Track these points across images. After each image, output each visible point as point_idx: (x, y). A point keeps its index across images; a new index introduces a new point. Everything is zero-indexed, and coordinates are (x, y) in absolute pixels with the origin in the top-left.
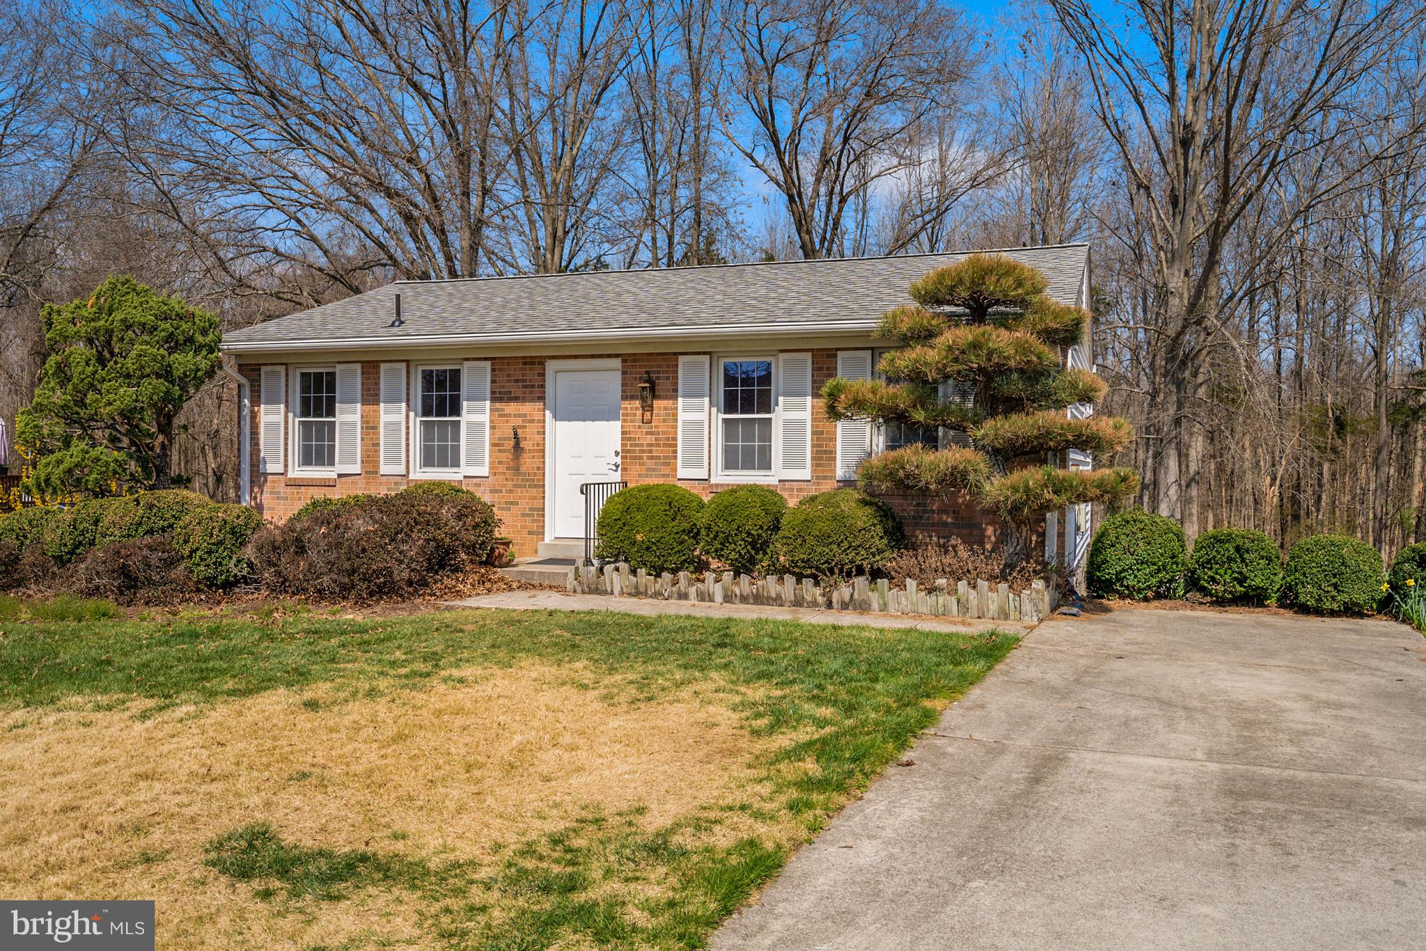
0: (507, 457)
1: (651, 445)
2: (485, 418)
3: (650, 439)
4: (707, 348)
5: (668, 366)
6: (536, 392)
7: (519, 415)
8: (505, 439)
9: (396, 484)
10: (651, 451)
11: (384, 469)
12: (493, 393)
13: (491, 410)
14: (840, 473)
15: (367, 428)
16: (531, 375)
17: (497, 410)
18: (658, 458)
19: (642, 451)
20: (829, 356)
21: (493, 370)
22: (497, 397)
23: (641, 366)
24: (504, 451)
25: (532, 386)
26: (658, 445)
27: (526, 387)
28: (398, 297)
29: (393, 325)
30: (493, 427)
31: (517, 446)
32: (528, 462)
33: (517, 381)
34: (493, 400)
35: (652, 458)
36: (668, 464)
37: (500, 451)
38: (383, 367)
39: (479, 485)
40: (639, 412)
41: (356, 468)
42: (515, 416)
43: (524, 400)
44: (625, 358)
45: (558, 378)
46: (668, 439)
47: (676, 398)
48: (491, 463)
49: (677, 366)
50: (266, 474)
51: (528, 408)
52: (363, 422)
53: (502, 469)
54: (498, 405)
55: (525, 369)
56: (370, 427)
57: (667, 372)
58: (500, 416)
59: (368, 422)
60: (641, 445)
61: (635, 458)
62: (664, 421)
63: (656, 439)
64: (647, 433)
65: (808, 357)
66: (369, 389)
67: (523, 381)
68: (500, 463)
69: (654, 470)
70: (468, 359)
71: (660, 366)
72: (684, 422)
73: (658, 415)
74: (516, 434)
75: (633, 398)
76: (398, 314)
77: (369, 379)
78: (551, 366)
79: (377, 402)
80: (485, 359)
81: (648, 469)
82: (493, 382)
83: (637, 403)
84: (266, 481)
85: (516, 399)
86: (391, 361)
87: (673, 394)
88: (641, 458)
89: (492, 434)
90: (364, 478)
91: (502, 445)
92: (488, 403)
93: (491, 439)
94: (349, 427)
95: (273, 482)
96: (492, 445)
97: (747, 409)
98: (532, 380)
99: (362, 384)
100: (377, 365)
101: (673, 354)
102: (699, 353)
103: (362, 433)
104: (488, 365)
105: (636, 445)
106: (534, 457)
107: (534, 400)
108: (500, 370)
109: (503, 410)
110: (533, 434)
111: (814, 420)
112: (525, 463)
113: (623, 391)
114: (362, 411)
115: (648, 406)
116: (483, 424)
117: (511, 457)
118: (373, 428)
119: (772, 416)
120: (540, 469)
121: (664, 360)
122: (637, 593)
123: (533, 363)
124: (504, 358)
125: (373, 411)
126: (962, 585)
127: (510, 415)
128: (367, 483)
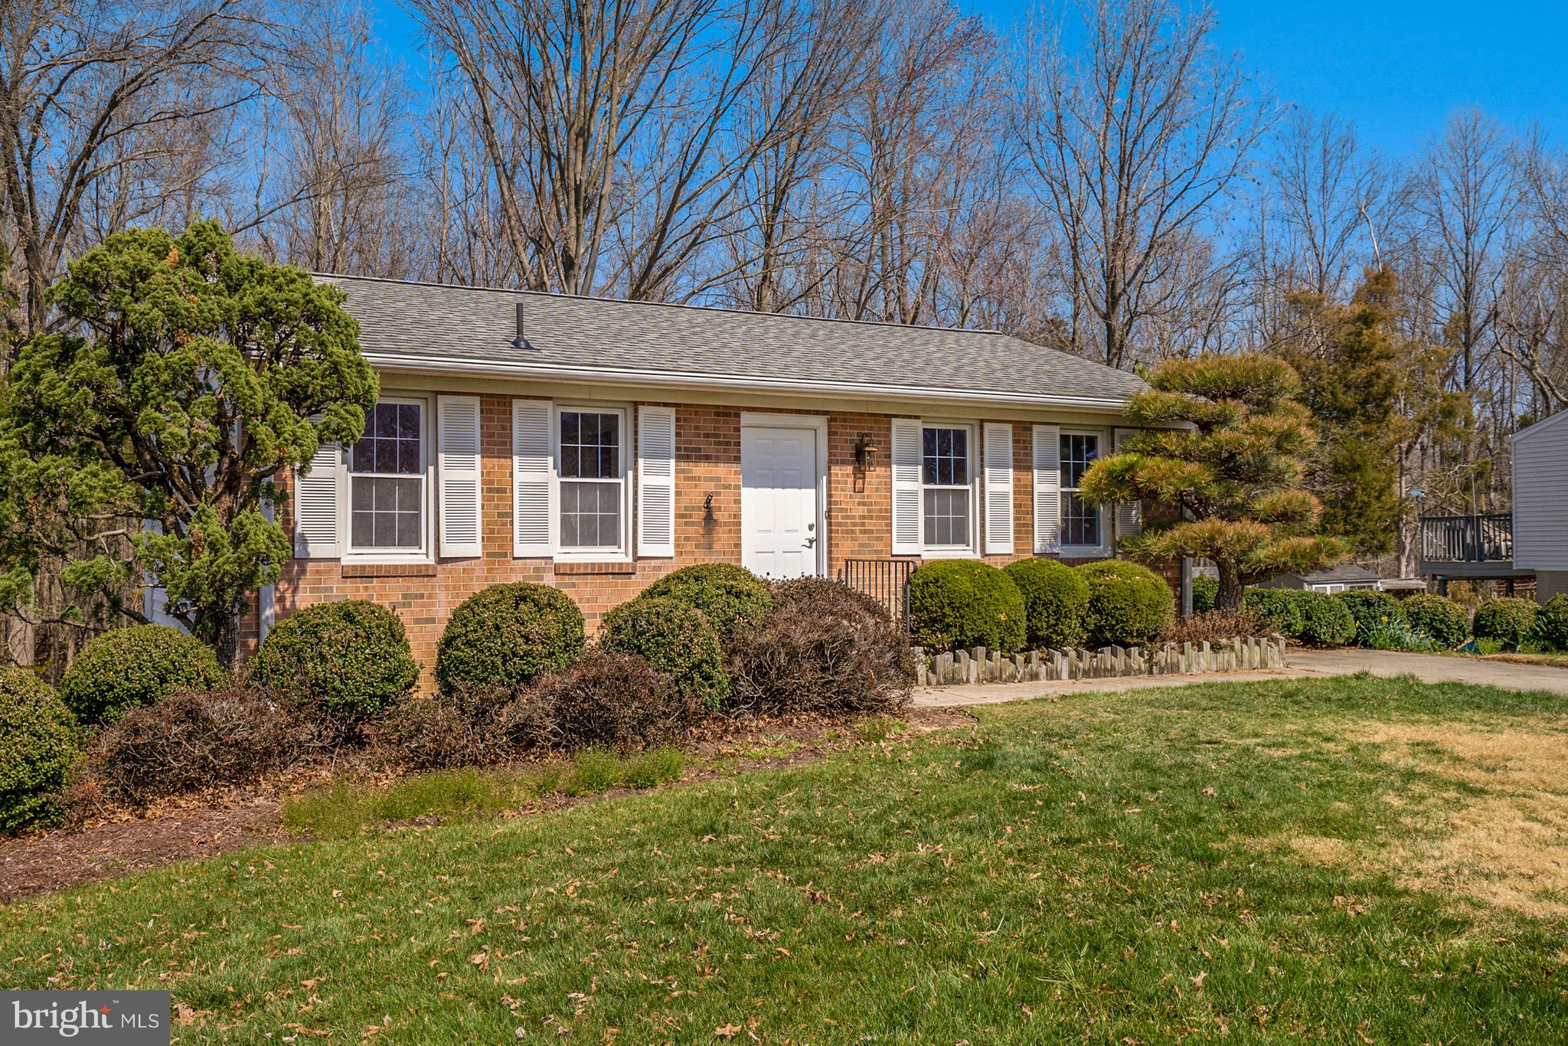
0: (696, 531)
1: (864, 517)
2: (669, 481)
3: (862, 511)
4: (910, 410)
5: (880, 429)
6: (728, 449)
7: (712, 479)
8: (693, 508)
9: (537, 570)
10: (863, 524)
11: (520, 550)
12: (678, 449)
13: (677, 472)
14: (1038, 546)
15: (490, 490)
16: (725, 429)
17: (683, 471)
18: (871, 531)
19: (855, 525)
20: (1024, 429)
21: (678, 420)
22: (685, 454)
23: (852, 427)
24: (693, 524)
25: (728, 444)
26: (871, 518)
27: (719, 443)
28: (519, 307)
29: (516, 344)
30: (678, 494)
31: (709, 519)
32: (722, 536)
33: (707, 436)
34: (679, 458)
35: (864, 532)
36: (878, 539)
37: (686, 524)
38: (517, 405)
39: (659, 568)
40: (851, 480)
41: (475, 549)
42: (706, 479)
43: (717, 460)
44: (833, 417)
45: (752, 433)
46: (880, 510)
47: (890, 465)
48: (677, 539)
49: (889, 429)
50: (304, 561)
51: (721, 470)
52: (483, 482)
53: (690, 547)
54: (683, 465)
55: (717, 422)
56: (497, 491)
57: (878, 435)
58: (687, 479)
59: (491, 482)
60: (853, 517)
61: (847, 532)
62: (877, 490)
63: (869, 511)
64: (859, 504)
65: (1009, 427)
66: (492, 435)
67: (717, 436)
68: (687, 539)
69: (868, 545)
70: (643, 403)
71: (871, 428)
72: (899, 493)
73: (870, 483)
74: (708, 502)
75: (844, 463)
76: (520, 331)
77: (491, 420)
78: (746, 418)
79: (508, 454)
80: (666, 405)
81: (860, 545)
82: (678, 435)
83: (849, 469)
84: (303, 571)
85: (707, 458)
86: (527, 397)
87: (887, 460)
88: (853, 532)
89: (677, 502)
90: (487, 563)
91: (691, 516)
92: (673, 462)
93: (677, 508)
94: (461, 489)
95: (317, 572)
96: (678, 516)
97: (945, 479)
98: (725, 436)
99: (482, 427)
100: (505, 401)
101: (886, 415)
102: (910, 417)
103: (483, 497)
104: (671, 412)
105: (847, 517)
106: (730, 531)
107: (727, 461)
108: (685, 420)
109: (690, 471)
110: (729, 502)
111: (1015, 493)
112: (719, 539)
113: (830, 454)
114: (483, 466)
115: (859, 473)
116: (666, 489)
117: (701, 531)
118: (498, 491)
119: (968, 487)
120: (738, 546)
121: (876, 422)
122: (993, 678)
123: (727, 415)
124: (691, 405)
125: (501, 467)
126: (1237, 642)
127: (699, 479)
128: (490, 570)
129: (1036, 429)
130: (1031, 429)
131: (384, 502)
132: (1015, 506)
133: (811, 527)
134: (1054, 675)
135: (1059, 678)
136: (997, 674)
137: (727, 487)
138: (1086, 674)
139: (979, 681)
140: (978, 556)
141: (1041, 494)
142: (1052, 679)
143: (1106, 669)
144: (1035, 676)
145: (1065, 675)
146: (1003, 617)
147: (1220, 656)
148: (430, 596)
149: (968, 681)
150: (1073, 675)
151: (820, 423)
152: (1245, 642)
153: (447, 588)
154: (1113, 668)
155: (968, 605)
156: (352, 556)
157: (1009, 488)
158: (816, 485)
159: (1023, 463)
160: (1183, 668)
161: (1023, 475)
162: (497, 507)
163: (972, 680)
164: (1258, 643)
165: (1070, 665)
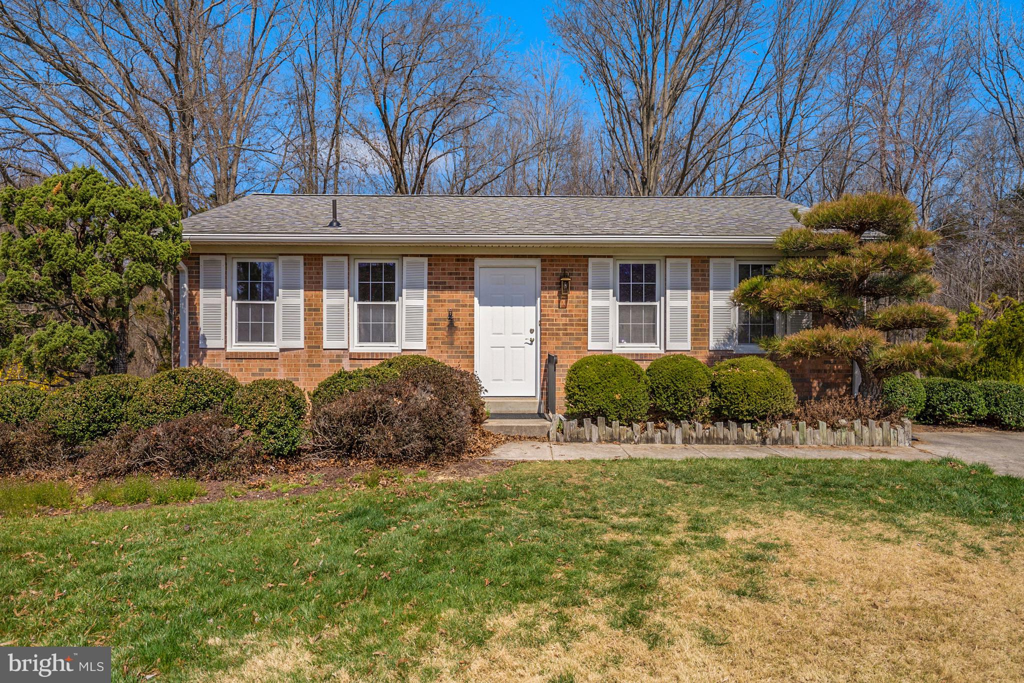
0: (442, 334)
1: (566, 325)
2: (423, 303)
3: (565, 320)
4: (604, 251)
5: (580, 265)
6: (466, 282)
7: (453, 301)
8: (440, 320)
9: (338, 356)
10: (566, 330)
11: (327, 344)
12: (429, 283)
13: (428, 297)
14: (712, 345)
15: (310, 310)
16: (463, 269)
17: (434, 297)
18: (572, 334)
19: (559, 329)
20: (703, 262)
21: (429, 265)
22: (433, 286)
23: (557, 265)
24: (440, 329)
25: (464, 278)
26: (572, 325)
27: (459, 278)
28: (334, 202)
29: (331, 225)
30: (429, 311)
31: (451, 326)
32: (460, 338)
33: (451, 274)
35: (567, 334)
36: (580, 339)
37: (435, 329)
38: (325, 260)
40: (556, 300)
42: (449, 301)
43: (457, 289)
44: (543, 259)
45: (483, 272)
46: (580, 320)
47: (587, 290)
48: (428, 339)
49: (587, 266)
50: (205, 349)
51: (460, 295)
52: (305, 305)
53: (438, 343)
54: (433, 293)
55: (458, 265)
56: (313, 310)
57: (578, 270)
58: (436, 301)
59: (310, 305)
60: (559, 325)
61: (553, 334)
62: (577, 306)
63: (570, 320)
64: (563, 316)
65: (688, 261)
66: (311, 278)
67: (457, 274)
68: (436, 338)
69: (568, 344)
70: (406, 255)
71: (573, 265)
72: (593, 307)
73: (571, 302)
74: (450, 316)
75: (551, 289)
76: (335, 216)
77: (310, 269)
78: (478, 262)
79: (320, 289)
80: (422, 256)
81: (563, 343)
82: (429, 274)
83: (555, 293)
84: (205, 355)
85: (450, 288)
86: (333, 255)
87: (585, 287)
88: (557, 334)
89: (429, 315)
90: (308, 352)
91: (438, 324)
92: (426, 291)
93: (428, 320)
94: (289, 310)
95: (213, 355)
96: (429, 324)
97: (637, 298)
98: (463, 274)
99: (305, 273)
100: (319, 258)
101: (584, 256)
102: (604, 257)
103: (305, 314)
104: (425, 260)
105: (553, 325)
106: (466, 334)
107: (465, 289)
108: (435, 265)
109: (439, 296)
110: (465, 315)
111: (692, 307)
112: (458, 339)
113: (542, 284)
114: (305, 296)
115: (563, 295)
116: (421, 307)
117: (446, 334)
118: (315, 310)
119: (657, 304)
120: (472, 343)
121: (576, 261)
122: (612, 440)
123: (465, 260)
124: (440, 255)
125: (316, 296)
126: (857, 424)
127: (445, 301)
128: (309, 356)
129: (712, 261)
130: (708, 261)
131: (257, 317)
132: (692, 316)
133: (532, 331)
134: (668, 440)
135: (673, 442)
136: (617, 437)
137: (465, 306)
138: (699, 441)
139: (601, 441)
140: (662, 351)
141: (716, 308)
142: (666, 443)
143: (718, 439)
144: (651, 440)
145: (679, 440)
146: (617, 397)
147: (837, 434)
148: (275, 370)
149: (591, 440)
150: (687, 441)
151: (537, 263)
152: (867, 424)
153: (284, 365)
154: (725, 438)
156: (235, 347)
157: (687, 303)
158: (535, 305)
159: (700, 284)
160: (797, 441)
161: (701, 295)
162: (314, 319)
163: (594, 439)
164: (881, 425)
165: (684, 433)
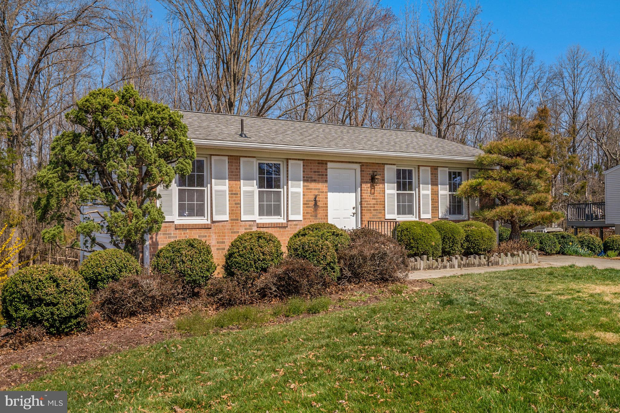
0: (311, 210)
1: (374, 204)
2: (300, 190)
3: (374, 202)
4: (392, 161)
5: (380, 169)
6: (322, 177)
7: (316, 189)
8: (310, 201)
9: (250, 226)
10: (374, 207)
11: (244, 218)
12: (304, 177)
13: (304, 186)
14: (440, 216)
15: (232, 194)
16: (322, 169)
17: (306, 186)
18: (377, 210)
19: (371, 207)
20: (435, 169)
21: (304, 166)
22: (307, 179)
23: (370, 168)
24: (309, 207)
25: (323, 175)
26: (377, 204)
27: (319, 175)
28: (242, 121)
29: (241, 135)
30: (304, 195)
31: (316, 205)
32: (320, 212)
33: (315, 172)
34: (304, 181)
35: (375, 210)
36: (380, 213)
37: (307, 207)
38: (242, 159)
39: (297, 225)
40: (369, 189)
41: (226, 217)
42: (314, 189)
43: (319, 182)
44: (362, 164)
45: (332, 171)
46: (381, 201)
47: (384, 183)
48: (304, 213)
49: (384, 169)
51: (320, 186)
52: (229, 191)
53: (309, 216)
54: (306, 184)
55: (319, 166)
56: (234, 194)
57: (380, 172)
58: (307, 189)
59: (232, 191)
60: (370, 204)
61: (368, 210)
63: (376, 202)
64: (373, 199)
65: (429, 168)
66: (232, 172)
67: (318, 172)
68: (307, 213)
69: (376, 215)
70: (290, 159)
71: (377, 169)
72: (388, 194)
73: (377, 191)
74: (315, 198)
75: (367, 182)
76: (242, 130)
77: (232, 166)
78: (330, 165)
79: (239, 179)
80: (299, 160)
81: (373, 215)
82: (304, 172)
83: (369, 185)
85: (315, 181)
86: (246, 157)
87: (383, 181)
88: (370, 210)
89: (303, 198)
90: (231, 223)
91: (309, 204)
92: (302, 182)
93: (303, 201)
94: (221, 193)
95: (166, 227)
96: (304, 204)
97: (405, 189)
98: (322, 172)
99: (229, 168)
100: (238, 158)
101: (383, 164)
102: (392, 164)
103: (229, 197)
104: (301, 163)
105: (368, 204)
106: (324, 210)
107: (323, 182)
108: (307, 166)
109: (308, 186)
110: (323, 198)
111: (432, 194)
112: (320, 213)
113: (361, 179)
114: (229, 184)
115: (373, 187)
116: (299, 193)
117: (313, 210)
118: (235, 194)
119: (414, 192)
120: (327, 216)
121: (379, 166)
122: (429, 268)
123: (322, 164)
124: (308, 160)
125: (236, 184)
126: (520, 253)
127: (312, 189)
128: (232, 226)
129: (439, 169)
130: (437, 169)
131: (191, 199)
132: (432, 199)
133: (354, 208)
134: (452, 266)
135: (454, 267)
136: (431, 266)
137: (323, 192)
138: (464, 266)
139: (424, 269)
140: (417, 219)
141: (441, 195)
142: (451, 268)
143: (471, 264)
144: (445, 267)
145: (456, 266)
146: (433, 244)
147: (514, 258)
148: (209, 236)
149: (420, 269)
150: (459, 266)
151: (357, 167)
152: (523, 253)
153: (215, 233)
154: (474, 263)
155: (420, 239)
156: (179, 221)
157: (429, 192)
158: (356, 191)
159: (434, 183)
160: (500, 263)
161: (434, 187)
162: (234, 200)
163: (422, 268)
164: (528, 253)
165: (458, 262)
